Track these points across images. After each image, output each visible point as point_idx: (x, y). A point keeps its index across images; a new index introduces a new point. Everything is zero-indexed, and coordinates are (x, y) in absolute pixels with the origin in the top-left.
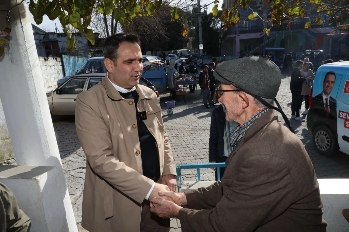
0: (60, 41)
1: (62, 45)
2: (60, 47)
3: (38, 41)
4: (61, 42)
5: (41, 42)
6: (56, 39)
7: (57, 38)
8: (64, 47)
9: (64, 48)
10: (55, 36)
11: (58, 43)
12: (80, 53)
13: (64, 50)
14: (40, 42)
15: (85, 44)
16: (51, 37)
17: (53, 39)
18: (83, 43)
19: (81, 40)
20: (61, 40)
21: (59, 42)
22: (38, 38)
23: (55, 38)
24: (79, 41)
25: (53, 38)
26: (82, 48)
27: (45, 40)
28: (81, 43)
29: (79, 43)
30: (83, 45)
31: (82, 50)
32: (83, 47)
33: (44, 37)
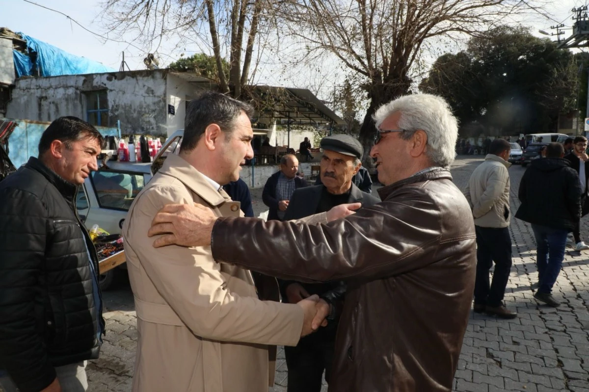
0: (111, 90)
1: (113, 99)
2: (110, 104)
3: (74, 89)
4: (114, 92)
5: (78, 92)
6: (105, 85)
7: (106, 81)
8: (117, 103)
9: (116, 106)
10: (104, 79)
11: (106, 93)
12: (148, 120)
13: (117, 110)
14: (76, 93)
15: (159, 97)
16: (97, 82)
17: (99, 86)
18: (156, 94)
19: (153, 88)
20: (112, 88)
21: (108, 92)
22: (74, 85)
23: (102, 83)
24: (148, 88)
25: (99, 84)
26: (152, 107)
27: (85, 89)
28: (151, 95)
29: (148, 93)
30: (156, 100)
31: (154, 111)
32: (154, 104)
33: (85, 81)
